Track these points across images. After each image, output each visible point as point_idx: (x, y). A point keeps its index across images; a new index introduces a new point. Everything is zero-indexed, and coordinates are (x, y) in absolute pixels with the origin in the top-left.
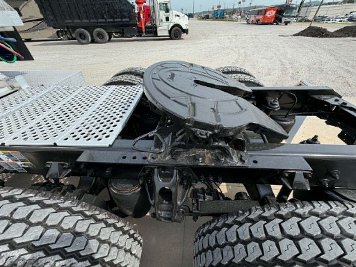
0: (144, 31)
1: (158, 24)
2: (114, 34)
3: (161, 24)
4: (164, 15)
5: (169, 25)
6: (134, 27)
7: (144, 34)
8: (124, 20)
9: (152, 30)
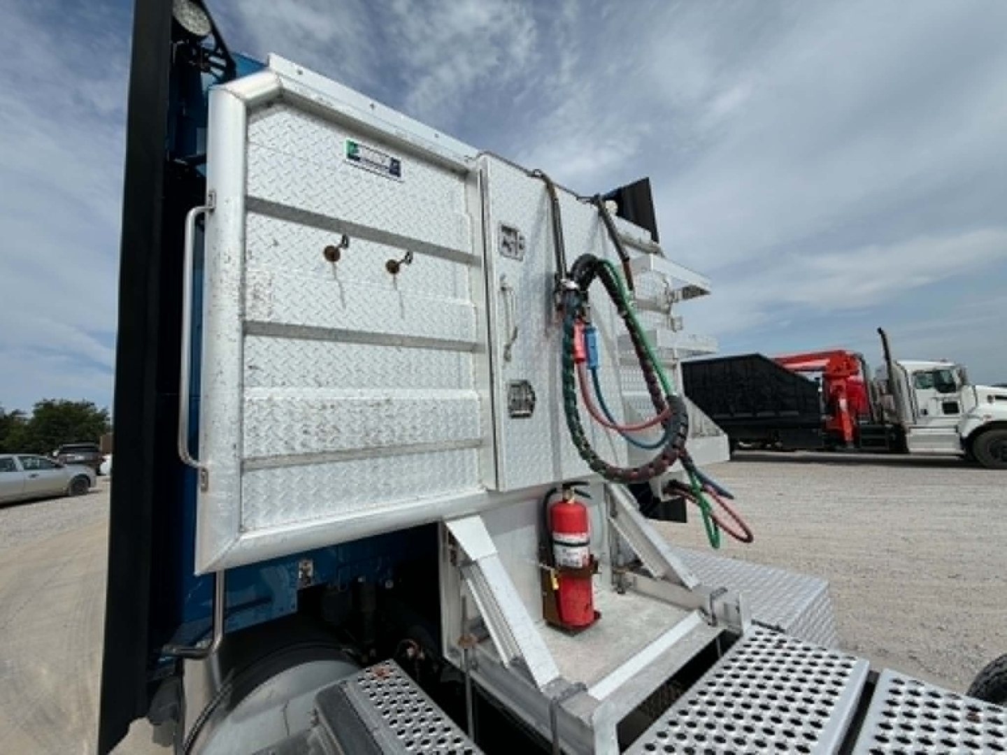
0: (848, 438)
1: (908, 421)
2: (741, 444)
3: (918, 421)
4: (937, 399)
5: (964, 424)
6: (814, 430)
7: (851, 447)
8: (782, 414)
9: (885, 437)
